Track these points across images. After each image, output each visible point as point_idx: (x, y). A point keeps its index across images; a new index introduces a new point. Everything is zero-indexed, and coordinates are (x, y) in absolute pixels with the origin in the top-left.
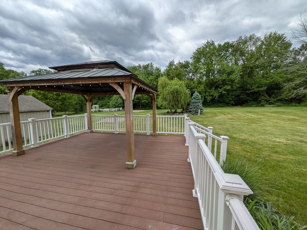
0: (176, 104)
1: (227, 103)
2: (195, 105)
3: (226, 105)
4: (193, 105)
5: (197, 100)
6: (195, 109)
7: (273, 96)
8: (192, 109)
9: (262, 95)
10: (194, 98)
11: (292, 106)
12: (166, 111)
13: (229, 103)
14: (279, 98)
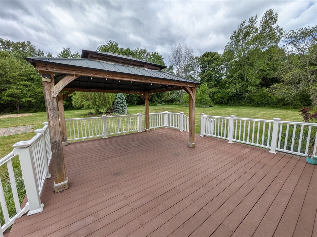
0: (102, 104)
1: (133, 103)
2: (121, 104)
3: (132, 105)
4: (119, 105)
5: (122, 100)
6: (121, 109)
7: (160, 98)
8: (118, 108)
9: (154, 97)
10: (119, 98)
11: (170, 105)
12: (88, 111)
13: (134, 103)
14: (163, 99)
